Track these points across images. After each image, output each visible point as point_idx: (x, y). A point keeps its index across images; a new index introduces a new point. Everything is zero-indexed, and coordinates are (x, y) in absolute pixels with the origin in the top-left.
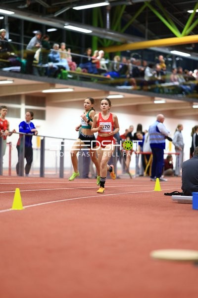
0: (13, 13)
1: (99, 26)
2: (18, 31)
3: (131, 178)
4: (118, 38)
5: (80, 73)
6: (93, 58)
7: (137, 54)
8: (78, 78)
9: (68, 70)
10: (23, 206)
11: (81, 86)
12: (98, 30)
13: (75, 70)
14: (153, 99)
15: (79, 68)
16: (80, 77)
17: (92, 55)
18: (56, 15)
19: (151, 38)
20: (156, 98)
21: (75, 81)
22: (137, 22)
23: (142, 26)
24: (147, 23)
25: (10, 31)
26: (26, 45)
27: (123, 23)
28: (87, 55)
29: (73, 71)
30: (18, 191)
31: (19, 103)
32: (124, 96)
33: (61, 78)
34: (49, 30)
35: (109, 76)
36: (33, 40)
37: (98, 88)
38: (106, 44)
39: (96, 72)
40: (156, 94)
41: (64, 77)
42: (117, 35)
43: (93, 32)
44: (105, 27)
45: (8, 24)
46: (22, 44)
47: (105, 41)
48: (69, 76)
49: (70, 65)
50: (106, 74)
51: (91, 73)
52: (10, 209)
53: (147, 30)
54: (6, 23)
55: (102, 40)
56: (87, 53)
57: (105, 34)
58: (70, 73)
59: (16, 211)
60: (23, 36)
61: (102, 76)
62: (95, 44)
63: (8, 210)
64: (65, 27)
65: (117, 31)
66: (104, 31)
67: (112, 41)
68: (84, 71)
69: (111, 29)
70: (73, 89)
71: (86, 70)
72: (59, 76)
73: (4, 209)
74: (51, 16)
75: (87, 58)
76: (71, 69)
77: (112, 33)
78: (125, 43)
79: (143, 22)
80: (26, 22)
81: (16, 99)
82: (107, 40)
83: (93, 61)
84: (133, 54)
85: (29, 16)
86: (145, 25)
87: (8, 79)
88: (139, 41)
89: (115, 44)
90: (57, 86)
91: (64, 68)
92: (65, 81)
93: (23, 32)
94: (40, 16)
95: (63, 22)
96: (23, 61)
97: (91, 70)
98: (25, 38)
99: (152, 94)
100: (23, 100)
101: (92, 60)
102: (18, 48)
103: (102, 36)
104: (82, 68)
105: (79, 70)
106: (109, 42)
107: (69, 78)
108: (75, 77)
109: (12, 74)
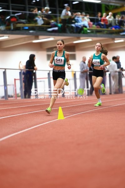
2: (54, 6)
4: (118, 3)
8: (94, 32)
9: (88, 28)
10: (64, 117)
11: (97, 36)
13: (92, 27)
16: (96, 31)
17: (101, 16)
21: (92, 34)
25: (50, 7)
29: (91, 28)
30: (60, 108)
32: (124, 40)
33: (84, 33)
34: (74, 3)
35: (114, 29)
36: (64, 11)
37: (107, 37)
41: (85, 32)
42: (117, 1)
43: (102, 2)
46: (58, 15)
47: (110, 6)
48: (89, 31)
49: (89, 24)
50: (111, 27)
51: (103, 28)
52: (57, 120)
55: (108, 6)
57: (110, 2)
58: (89, 30)
59: (60, 120)
61: (109, 29)
62: (103, 9)
64: (84, 1)
66: (109, 0)
67: (114, 6)
68: (98, 27)
70: (92, 39)
71: (99, 26)
72: (82, 32)
73: (53, 120)
76: (90, 27)
77: (114, 1)
78: (123, 6)
82: (111, 6)
87: (51, 37)
89: (116, 8)
90: (81, 38)
91: (86, 27)
92: (86, 35)
93: (57, 6)
96: (59, 25)
98: (59, 10)
102: (56, 17)
103: (107, 4)
104: (96, 25)
105: (94, 27)
106: (112, 7)
107: (89, 33)
108: (92, 31)
109: (53, 34)
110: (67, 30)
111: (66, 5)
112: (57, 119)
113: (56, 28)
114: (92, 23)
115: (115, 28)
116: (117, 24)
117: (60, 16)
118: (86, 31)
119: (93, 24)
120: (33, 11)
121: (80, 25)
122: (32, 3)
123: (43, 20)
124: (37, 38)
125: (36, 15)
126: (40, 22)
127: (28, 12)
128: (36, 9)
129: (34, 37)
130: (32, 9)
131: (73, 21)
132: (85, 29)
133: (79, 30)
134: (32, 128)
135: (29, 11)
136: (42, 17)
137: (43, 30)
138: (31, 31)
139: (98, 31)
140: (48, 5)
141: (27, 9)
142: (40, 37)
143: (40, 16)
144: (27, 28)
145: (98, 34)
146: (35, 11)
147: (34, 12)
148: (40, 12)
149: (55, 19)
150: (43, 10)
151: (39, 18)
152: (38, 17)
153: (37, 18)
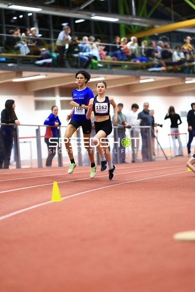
0: (41, 10)
1: (125, 13)
2: (47, 26)
3: (167, 159)
4: (145, 23)
5: (110, 61)
6: (121, 45)
7: (165, 37)
8: (109, 67)
9: (99, 59)
10: (62, 197)
11: (112, 73)
12: (124, 18)
13: (105, 59)
14: (184, 80)
15: (109, 57)
16: (110, 65)
18: (82, 8)
19: (178, 20)
20: (187, 79)
21: (105, 70)
22: (162, 5)
23: (168, 9)
24: (172, 6)
25: (39, 27)
26: (55, 40)
27: (149, 8)
28: (115, 43)
29: (103, 61)
30: (55, 184)
31: (54, 95)
32: (154, 79)
33: (92, 68)
34: (77, 22)
35: (138, 62)
36: (62, 34)
37: (128, 74)
38: (134, 30)
39: (126, 58)
40: (186, 75)
42: (143, 20)
43: (120, 20)
44: (131, 14)
45: (37, 20)
46: (52, 39)
47: (132, 27)
48: (99, 65)
49: (100, 54)
50: (135, 60)
51: (121, 60)
52: (50, 202)
53: (173, 13)
54: (35, 19)
55: (129, 26)
56: (116, 41)
57: (132, 21)
58: (100, 62)
59: (55, 203)
60: (52, 30)
61: (132, 62)
62: (123, 31)
63: (48, 202)
64: (92, 18)
65: (143, 16)
66: (130, 18)
67: (139, 26)
68: (114, 60)
69: (137, 15)
70: (105, 77)
72: (90, 66)
73: (44, 202)
74: (78, 8)
75: (116, 47)
76: (101, 58)
77: (139, 19)
78: (152, 27)
79: (168, 5)
80: (54, 17)
81: (50, 91)
82: (135, 26)
83: (122, 49)
84: (161, 38)
85: (56, 11)
86: (171, 8)
87: (41, 73)
88: (166, 24)
89: (142, 29)
92: (96, 71)
93: (51, 27)
94: (67, 10)
95: (89, 13)
96: (54, 55)
97: (121, 58)
98: (54, 32)
99: (182, 75)
100: (57, 92)
101: (121, 47)
102: (49, 42)
103: (129, 23)
104: (112, 56)
105: (109, 59)
106: (136, 28)
107: (100, 67)
108: (106, 66)
109: (44, 68)
110: (67, 63)
111: (64, 24)
112: (51, 200)
113: (50, 60)
114: (105, 53)
115: (141, 60)
116: (143, 54)
117: (55, 42)
118: (96, 64)
119: (107, 55)
120: (13, 33)
121: (86, 56)
122: (12, 21)
123: (29, 47)
124: (19, 74)
125: (18, 39)
126: (24, 50)
127: (5, 35)
128: (19, 30)
129: (14, 73)
130: (11, 31)
131: (76, 50)
132: (94, 61)
133: (85, 64)
134: (11, 215)
135: (8, 33)
136: (27, 43)
137: (29, 63)
138: (10, 65)
139: (114, 66)
140: (36, 24)
141: (5, 30)
142: (25, 74)
143: (24, 41)
144: (4, 59)
145: (114, 70)
146: (16, 33)
147: (14, 35)
148: (23, 34)
149: (47, 45)
150: (28, 32)
151: (23, 44)
152: (21, 43)
153: (19, 45)
